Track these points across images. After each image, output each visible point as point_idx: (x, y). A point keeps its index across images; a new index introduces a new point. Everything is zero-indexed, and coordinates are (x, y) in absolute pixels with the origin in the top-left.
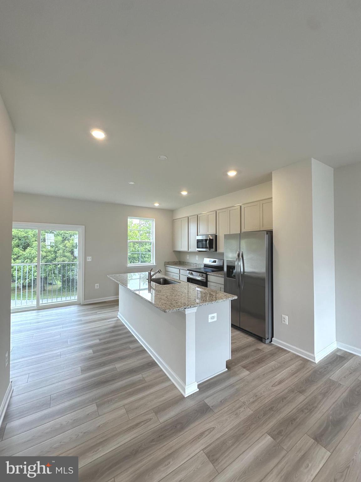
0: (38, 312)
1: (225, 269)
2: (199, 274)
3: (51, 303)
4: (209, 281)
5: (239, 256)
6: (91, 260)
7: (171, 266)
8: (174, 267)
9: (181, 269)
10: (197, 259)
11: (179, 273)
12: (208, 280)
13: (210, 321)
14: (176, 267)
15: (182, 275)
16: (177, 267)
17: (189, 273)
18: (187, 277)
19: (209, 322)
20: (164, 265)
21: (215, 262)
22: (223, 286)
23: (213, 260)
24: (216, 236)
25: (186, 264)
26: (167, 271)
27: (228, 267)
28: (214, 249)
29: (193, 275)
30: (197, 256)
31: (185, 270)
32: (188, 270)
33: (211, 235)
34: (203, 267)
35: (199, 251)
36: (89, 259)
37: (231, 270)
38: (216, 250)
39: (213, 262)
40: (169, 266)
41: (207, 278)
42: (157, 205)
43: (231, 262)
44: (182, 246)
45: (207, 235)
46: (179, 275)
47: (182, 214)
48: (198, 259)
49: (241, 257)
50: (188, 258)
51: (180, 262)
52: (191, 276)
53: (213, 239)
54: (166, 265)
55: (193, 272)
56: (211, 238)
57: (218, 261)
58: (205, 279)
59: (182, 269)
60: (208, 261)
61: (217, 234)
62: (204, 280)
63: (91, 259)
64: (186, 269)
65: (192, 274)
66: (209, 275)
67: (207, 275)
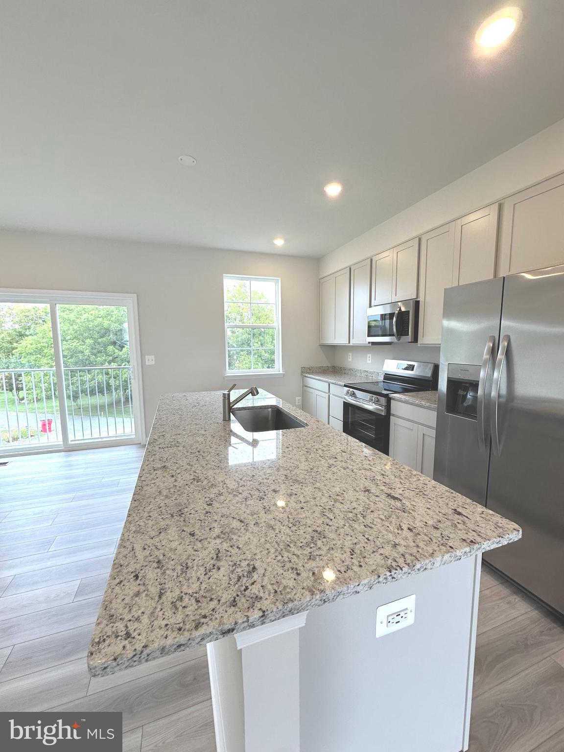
0: (67, 456)
1: (443, 385)
2: (369, 396)
3: (88, 439)
4: (394, 415)
5: (493, 352)
6: (153, 363)
7: (313, 376)
8: (319, 378)
9: (332, 383)
10: (368, 362)
11: (328, 392)
12: (392, 412)
13: (382, 630)
14: (321, 378)
15: (333, 394)
16: (324, 379)
17: (348, 392)
18: (344, 402)
19: (377, 636)
20: (301, 375)
21: (411, 368)
22: (433, 433)
23: (405, 363)
24: (417, 303)
25: (346, 371)
26: (306, 386)
27: (451, 382)
28: (409, 338)
29: (356, 397)
30: (368, 355)
31: (340, 385)
32: (345, 386)
33: (404, 302)
34: (383, 379)
35: (373, 343)
36: (150, 360)
37: (461, 392)
38: (415, 339)
39: (405, 369)
40: (309, 376)
41: (388, 407)
42: (279, 242)
43: (463, 368)
44: (337, 336)
45: (394, 304)
46: (327, 395)
47: (337, 264)
48: (370, 362)
49: (501, 356)
50: (350, 360)
51: (334, 367)
52: (351, 400)
53: (407, 312)
54: (304, 374)
55: (356, 392)
56: (403, 309)
57: (419, 367)
58: (383, 409)
59: (335, 384)
60: (395, 366)
61: (421, 299)
62: (382, 411)
63: (154, 361)
64: (341, 383)
65: (353, 395)
66: (394, 399)
67: (389, 400)
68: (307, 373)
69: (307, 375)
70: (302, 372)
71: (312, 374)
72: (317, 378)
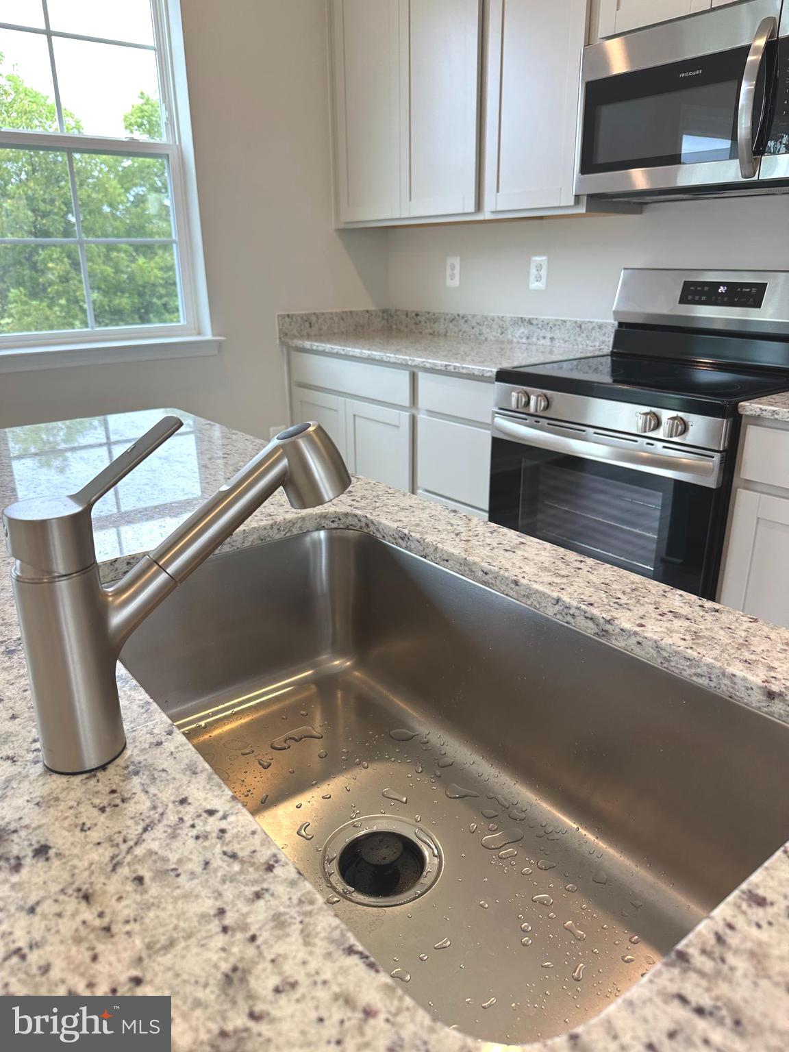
7: (337, 348)
8: (366, 353)
9: (432, 370)
11: (407, 403)
14: (376, 354)
16: (389, 356)
18: (495, 441)
20: (282, 343)
31: (474, 376)
32: (483, 376)
40: (317, 345)
41: (731, 456)
46: (405, 416)
48: (546, 285)
51: (387, 314)
59: (445, 372)
64: (476, 368)
67: (737, 426)
68: (302, 337)
69: (307, 344)
70: (284, 334)
71: (329, 341)
72: (356, 352)
